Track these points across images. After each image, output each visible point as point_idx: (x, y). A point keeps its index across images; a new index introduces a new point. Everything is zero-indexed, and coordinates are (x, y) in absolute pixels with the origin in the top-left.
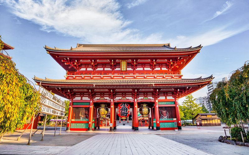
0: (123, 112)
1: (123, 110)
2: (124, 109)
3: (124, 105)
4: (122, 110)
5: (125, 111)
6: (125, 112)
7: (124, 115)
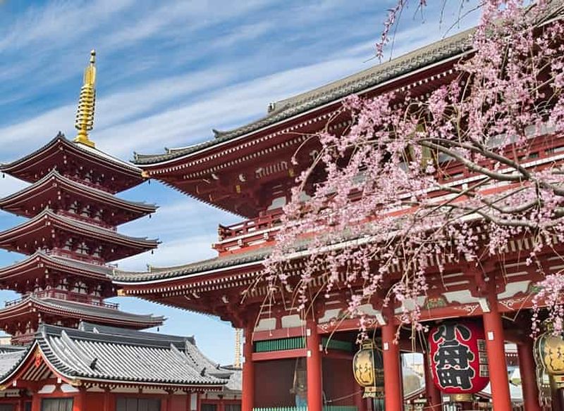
0: (447, 366)
1: (447, 357)
2: (453, 355)
3: (450, 336)
4: (442, 358)
5: (454, 363)
6: (458, 368)
7: (455, 383)
